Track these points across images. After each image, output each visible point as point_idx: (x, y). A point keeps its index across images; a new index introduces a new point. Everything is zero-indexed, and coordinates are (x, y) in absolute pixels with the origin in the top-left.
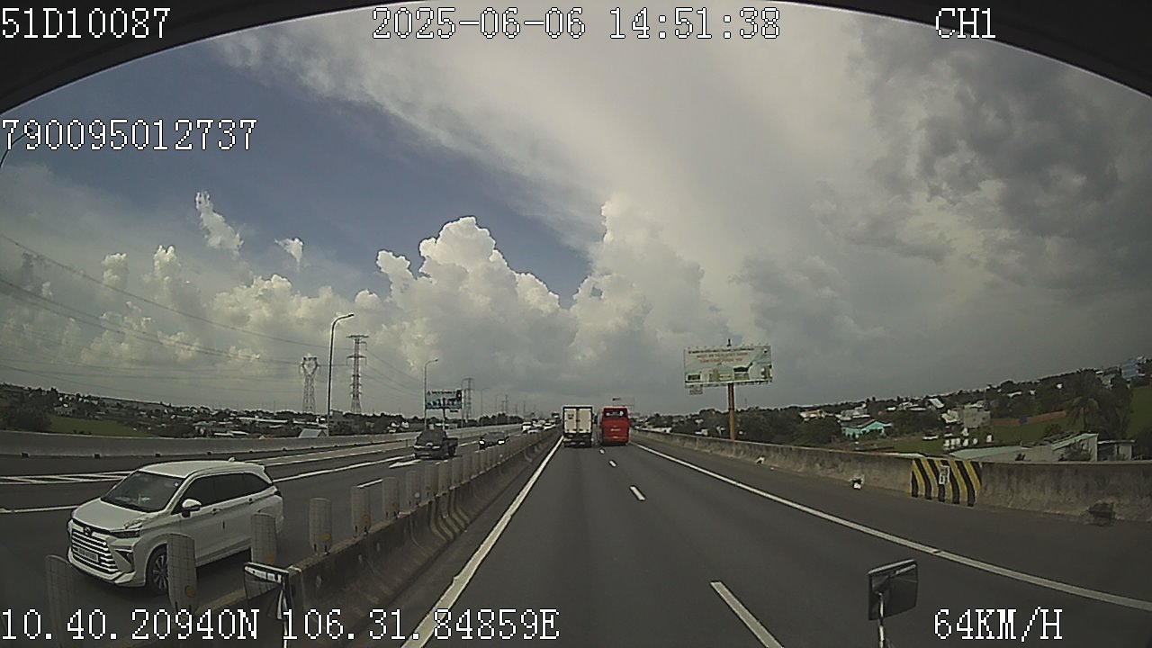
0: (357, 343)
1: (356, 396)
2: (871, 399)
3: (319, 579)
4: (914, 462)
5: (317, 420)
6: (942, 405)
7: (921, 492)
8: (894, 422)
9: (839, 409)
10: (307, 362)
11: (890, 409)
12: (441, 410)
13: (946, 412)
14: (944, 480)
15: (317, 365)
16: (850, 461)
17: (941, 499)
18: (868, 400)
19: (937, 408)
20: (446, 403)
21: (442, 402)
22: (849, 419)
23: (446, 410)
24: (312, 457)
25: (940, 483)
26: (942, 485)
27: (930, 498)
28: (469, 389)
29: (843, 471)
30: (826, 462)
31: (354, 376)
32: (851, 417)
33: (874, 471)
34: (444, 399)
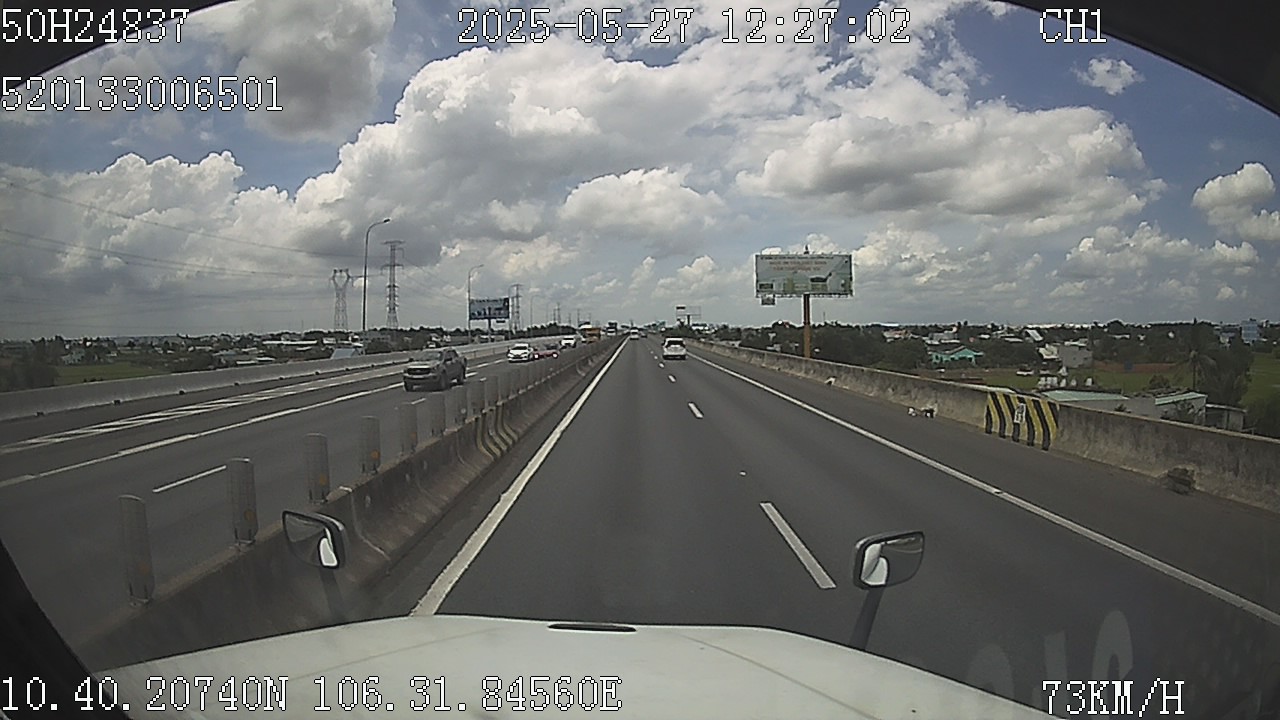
0: (393, 250)
1: (392, 310)
2: (962, 323)
3: (368, 498)
4: (989, 397)
5: (350, 339)
6: (1041, 338)
7: (996, 429)
8: (984, 351)
9: (926, 331)
10: (338, 274)
11: (983, 336)
12: (486, 321)
13: (1044, 346)
14: (1021, 418)
15: (349, 277)
16: (923, 388)
17: (1015, 439)
18: (959, 323)
19: (1035, 341)
20: (492, 312)
21: (487, 312)
22: (937, 343)
23: (493, 321)
24: (348, 379)
25: (1015, 421)
26: (1018, 424)
27: (1004, 437)
28: (517, 296)
29: (916, 398)
30: (899, 388)
31: (389, 286)
32: (940, 341)
33: (947, 401)
34: (490, 309)
